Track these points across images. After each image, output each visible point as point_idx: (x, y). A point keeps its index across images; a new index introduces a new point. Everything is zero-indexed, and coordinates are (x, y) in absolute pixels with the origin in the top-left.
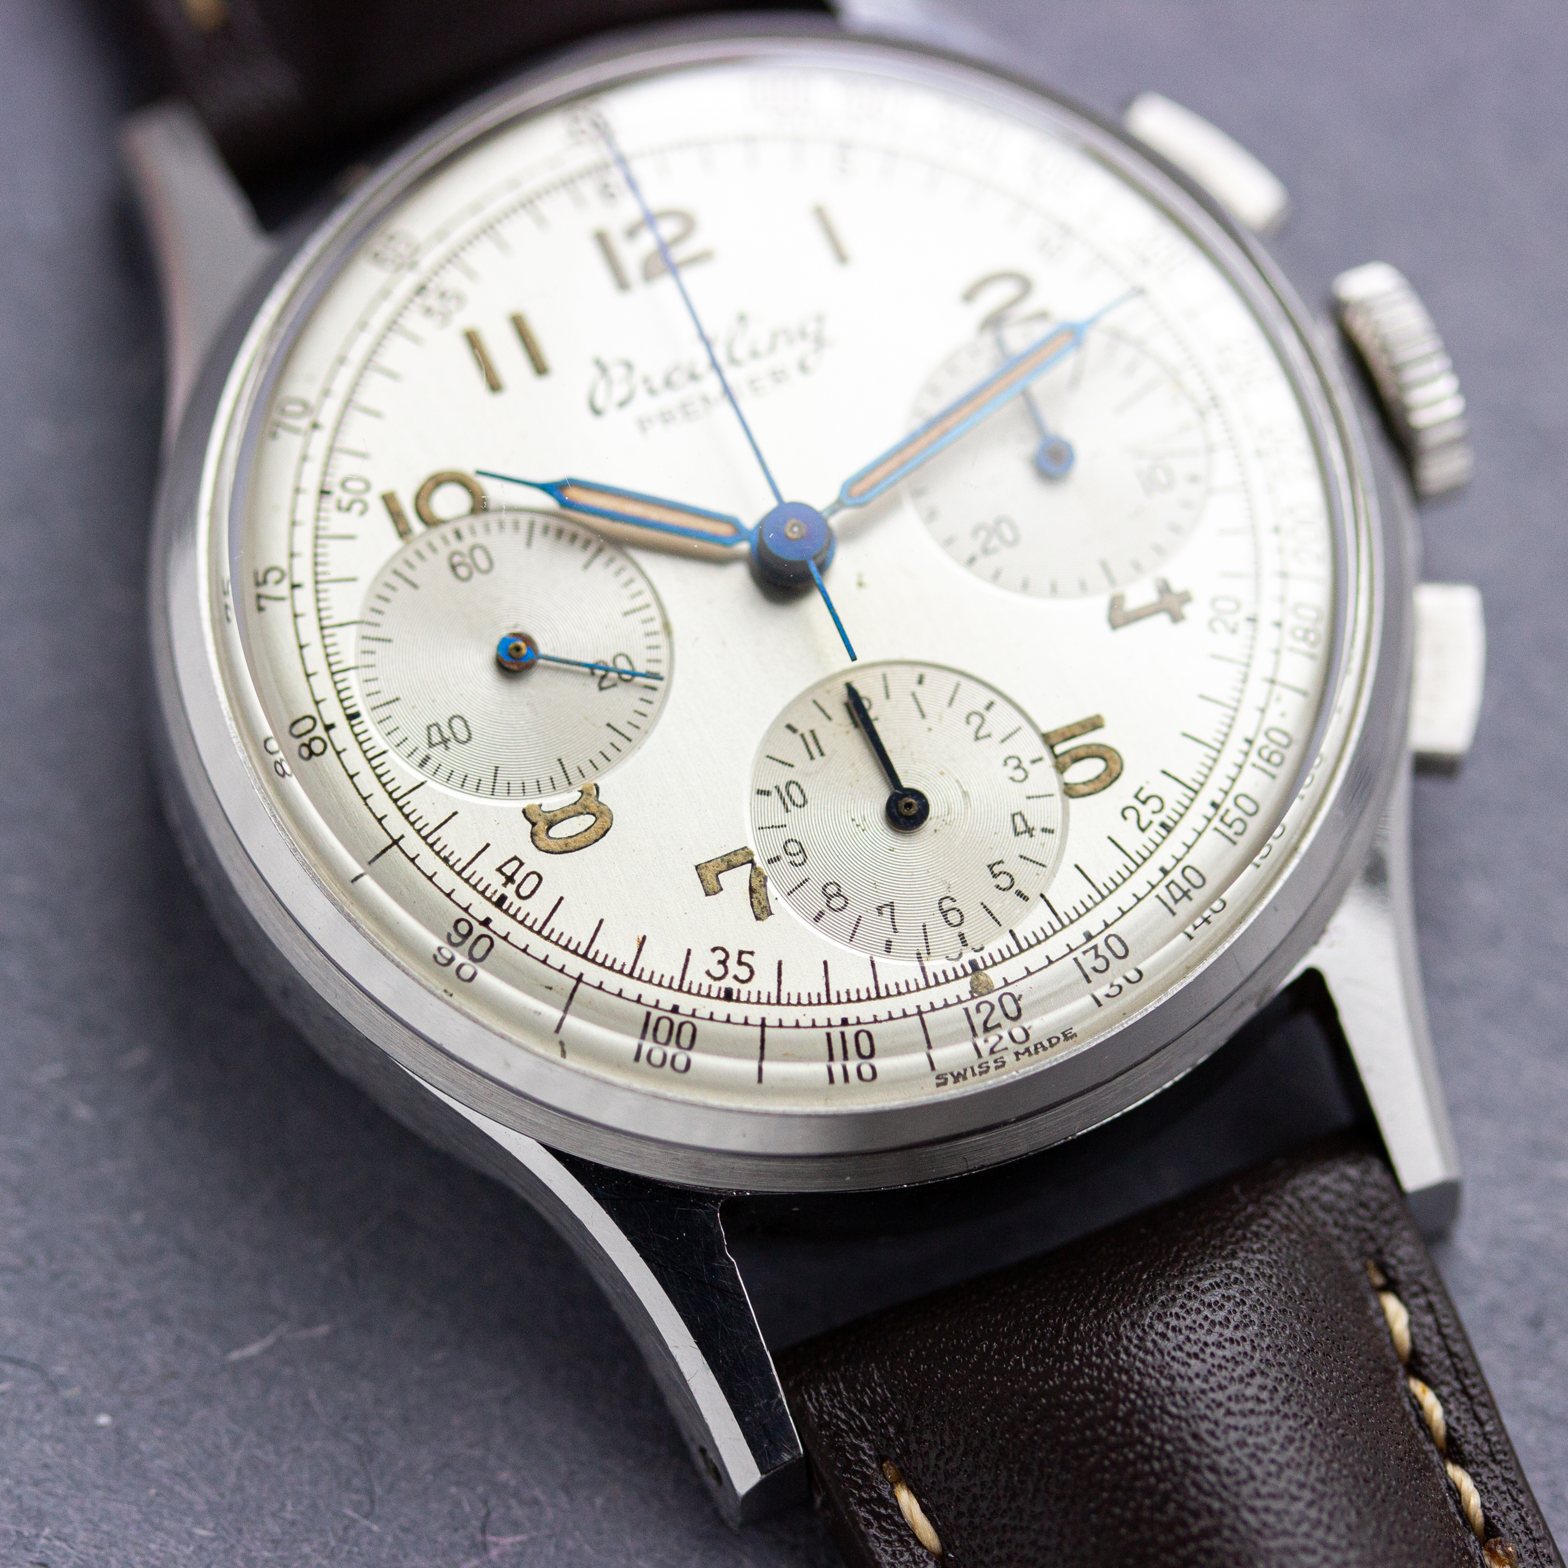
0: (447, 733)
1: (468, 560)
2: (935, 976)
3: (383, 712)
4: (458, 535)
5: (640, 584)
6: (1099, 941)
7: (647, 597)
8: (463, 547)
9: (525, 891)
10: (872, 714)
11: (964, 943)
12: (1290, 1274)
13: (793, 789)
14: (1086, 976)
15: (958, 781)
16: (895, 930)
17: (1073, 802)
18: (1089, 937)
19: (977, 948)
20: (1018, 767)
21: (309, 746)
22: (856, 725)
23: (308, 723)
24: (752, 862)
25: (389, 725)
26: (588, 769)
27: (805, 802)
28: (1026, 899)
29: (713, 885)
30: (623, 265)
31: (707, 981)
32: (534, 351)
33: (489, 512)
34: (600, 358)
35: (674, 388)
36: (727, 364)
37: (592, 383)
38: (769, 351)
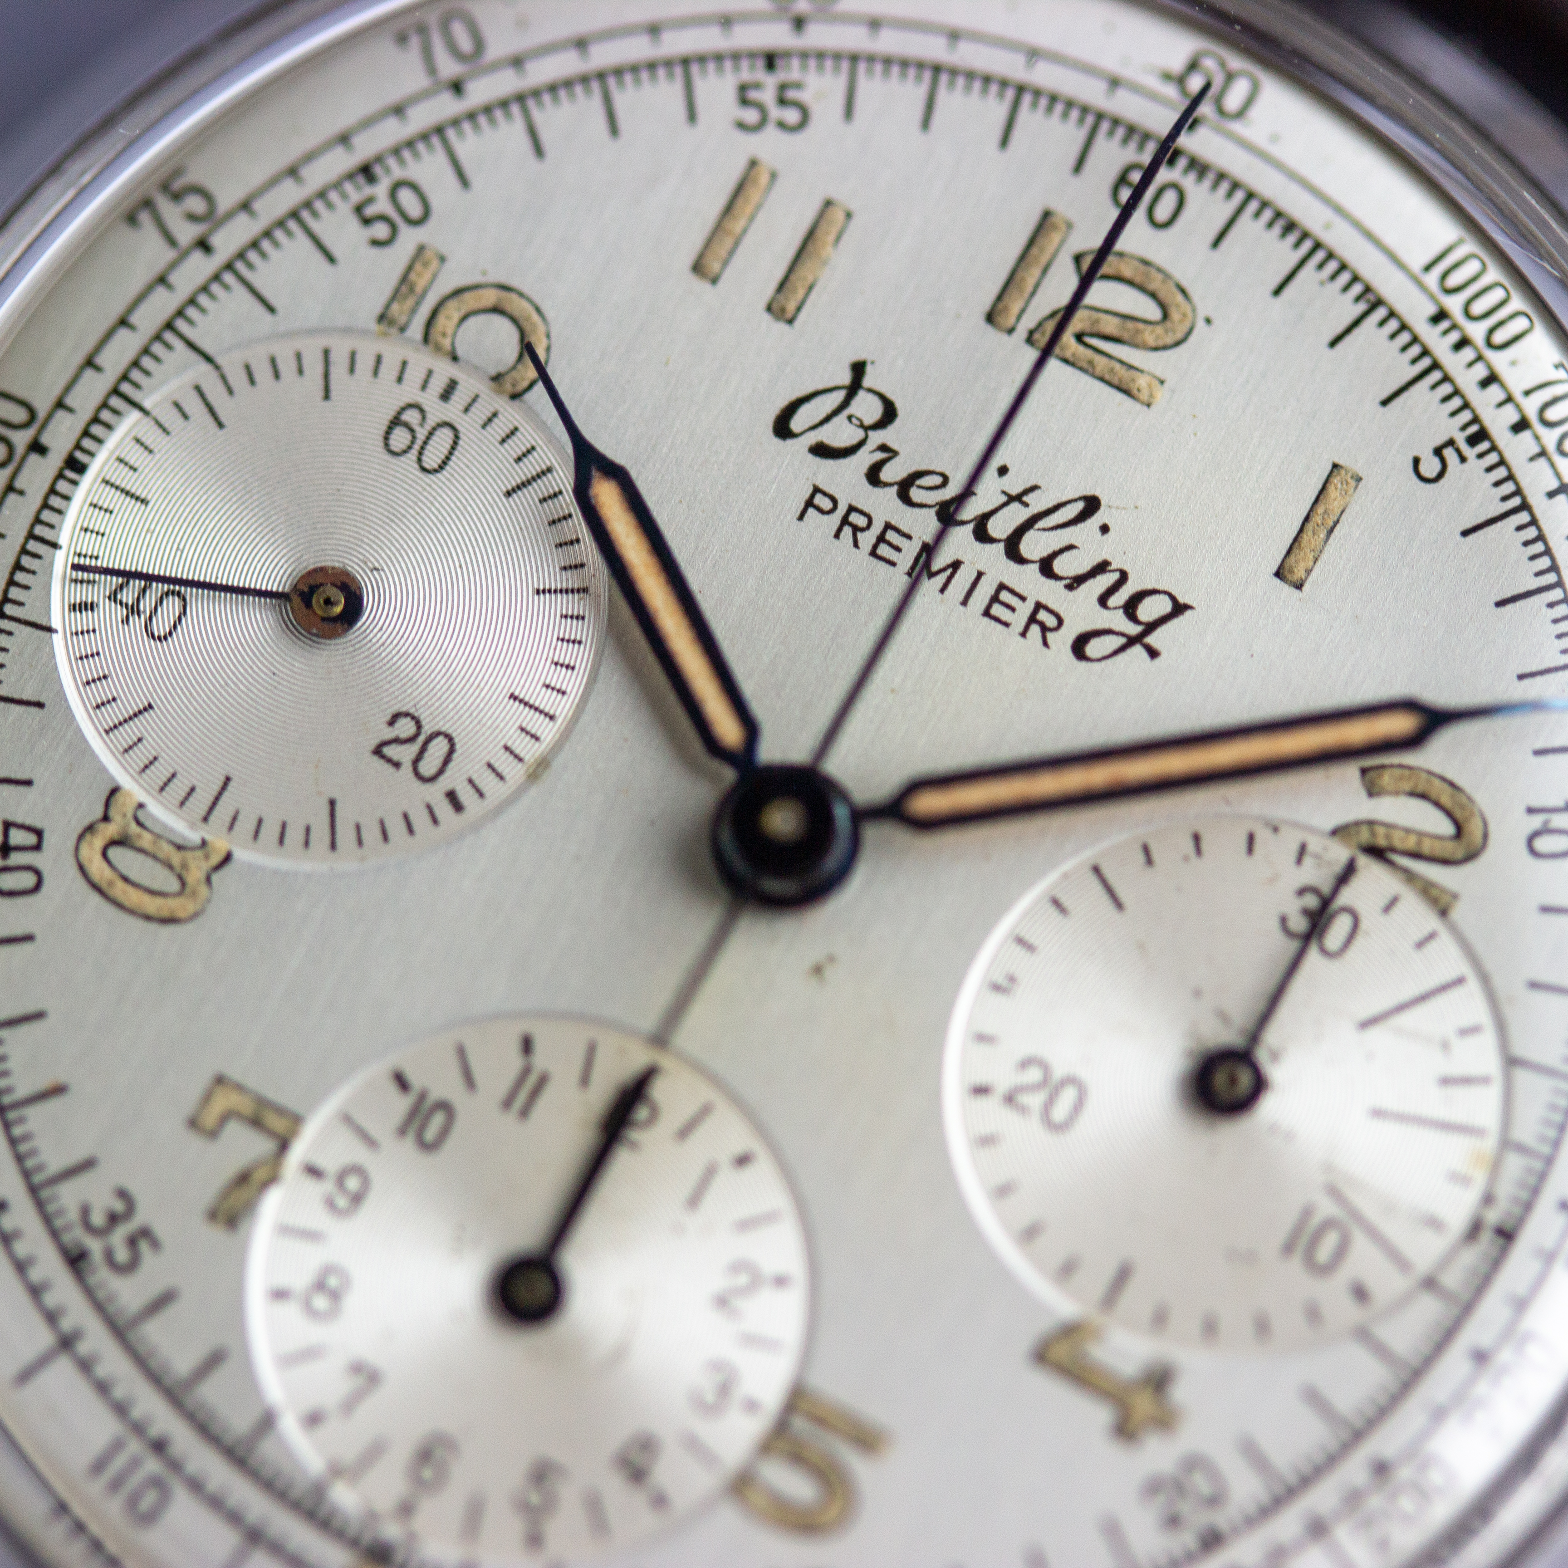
0: (147, 604)
1: (421, 434)
3: (109, 497)
4: (448, 392)
5: (574, 683)
7: (563, 708)
8: (437, 411)
10: (634, 1134)
11: (405, 1512)
13: (439, 1118)
16: (345, 1412)
17: (728, 1505)
19: (414, 1534)
20: (720, 1390)
23: (19, 415)
24: (284, 1145)
25: (98, 521)
26: (246, 825)
27: (434, 1146)
29: (210, 1119)
30: (1029, 288)
31: (73, 1214)
32: (805, 272)
33: (517, 403)
34: (869, 369)
35: (904, 496)
36: (999, 541)
37: (820, 386)
38: (1067, 582)
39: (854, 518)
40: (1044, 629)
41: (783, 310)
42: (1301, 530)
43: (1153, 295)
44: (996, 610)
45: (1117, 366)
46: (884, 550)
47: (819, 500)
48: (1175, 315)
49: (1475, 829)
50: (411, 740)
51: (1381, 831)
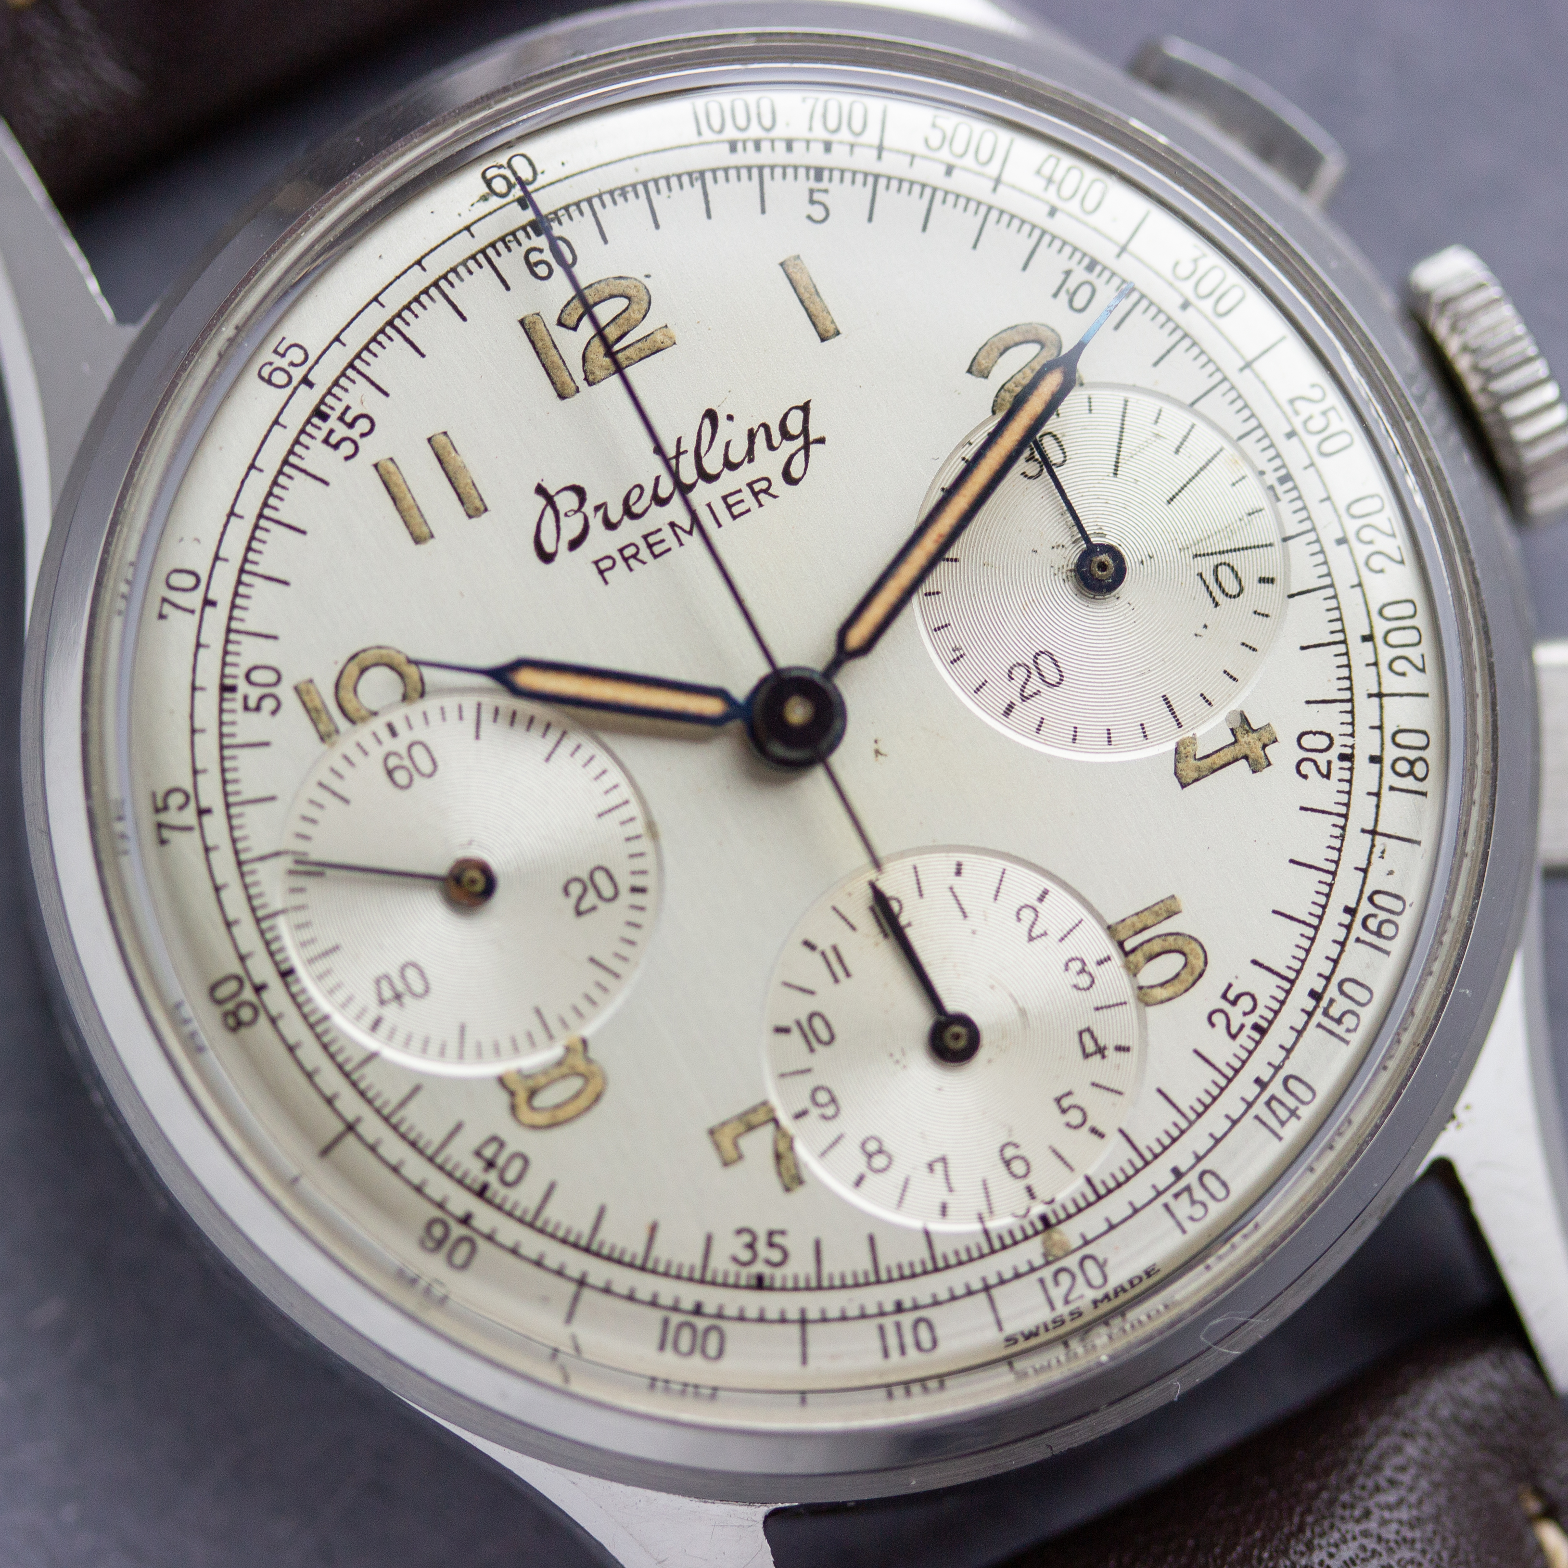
0: (400, 987)
1: (407, 762)
2: (1001, 1238)
3: (321, 966)
4: (393, 731)
5: (615, 775)
6: (1191, 1179)
7: (625, 791)
8: (400, 745)
9: (510, 1176)
10: (903, 920)
11: (1032, 1196)
12: (1435, 1533)
13: (818, 1023)
14: (1179, 1225)
15: (1011, 996)
16: (951, 1190)
17: (1151, 1011)
18: (1178, 1174)
19: (1048, 1199)
20: (1083, 971)
21: (234, 1013)
22: (886, 936)
23: (232, 986)
24: (775, 1121)
25: (330, 981)
26: (571, 1017)
27: (832, 1038)
28: (1102, 1136)
29: (731, 1153)
30: (560, 362)
31: (733, 1268)
32: (462, 482)
33: (426, 697)
34: (544, 485)
35: (634, 516)
36: (696, 481)
37: (537, 519)
38: (747, 459)
39: (628, 553)
40: (766, 491)
41: (477, 509)
42: (806, 309)
43: (612, 296)
44: (736, 510)
45: (640, 345)
46: (657, 549)
47: (603, 565)
48: (632, 292)
49: (1045, 334)
50: (585, 890)
51: (1010, 386)
